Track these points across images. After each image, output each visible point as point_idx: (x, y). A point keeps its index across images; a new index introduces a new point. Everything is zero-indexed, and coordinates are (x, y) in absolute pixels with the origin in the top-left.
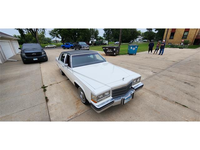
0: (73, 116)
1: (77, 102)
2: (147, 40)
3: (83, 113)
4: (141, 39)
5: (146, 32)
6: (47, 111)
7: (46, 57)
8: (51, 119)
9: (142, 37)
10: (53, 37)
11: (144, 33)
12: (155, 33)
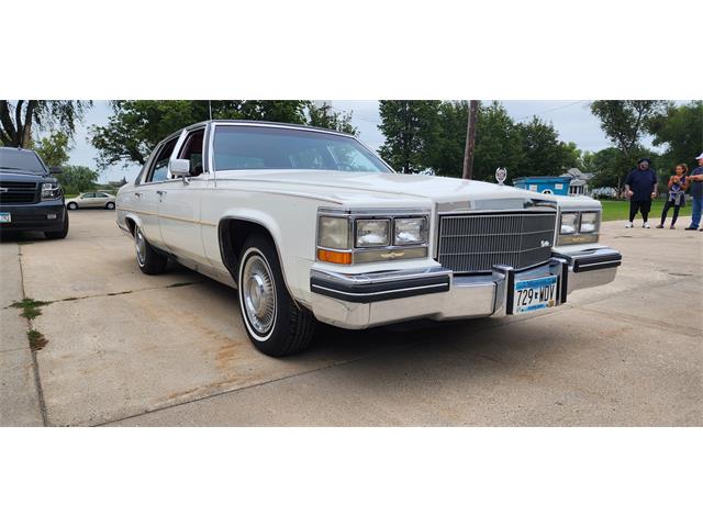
0: (196, 393)
1: (223, 351)
2: (613, 192)
3: (256, 382)
4: (584, 182)
5: (603, 151)
6: (32, 374)
7: (59, 216)
8: (52, 401)
9: (585, 176)
10: (110, 157)
11: (598, 155)
12: (654, 155)
